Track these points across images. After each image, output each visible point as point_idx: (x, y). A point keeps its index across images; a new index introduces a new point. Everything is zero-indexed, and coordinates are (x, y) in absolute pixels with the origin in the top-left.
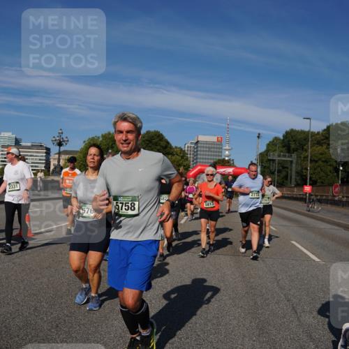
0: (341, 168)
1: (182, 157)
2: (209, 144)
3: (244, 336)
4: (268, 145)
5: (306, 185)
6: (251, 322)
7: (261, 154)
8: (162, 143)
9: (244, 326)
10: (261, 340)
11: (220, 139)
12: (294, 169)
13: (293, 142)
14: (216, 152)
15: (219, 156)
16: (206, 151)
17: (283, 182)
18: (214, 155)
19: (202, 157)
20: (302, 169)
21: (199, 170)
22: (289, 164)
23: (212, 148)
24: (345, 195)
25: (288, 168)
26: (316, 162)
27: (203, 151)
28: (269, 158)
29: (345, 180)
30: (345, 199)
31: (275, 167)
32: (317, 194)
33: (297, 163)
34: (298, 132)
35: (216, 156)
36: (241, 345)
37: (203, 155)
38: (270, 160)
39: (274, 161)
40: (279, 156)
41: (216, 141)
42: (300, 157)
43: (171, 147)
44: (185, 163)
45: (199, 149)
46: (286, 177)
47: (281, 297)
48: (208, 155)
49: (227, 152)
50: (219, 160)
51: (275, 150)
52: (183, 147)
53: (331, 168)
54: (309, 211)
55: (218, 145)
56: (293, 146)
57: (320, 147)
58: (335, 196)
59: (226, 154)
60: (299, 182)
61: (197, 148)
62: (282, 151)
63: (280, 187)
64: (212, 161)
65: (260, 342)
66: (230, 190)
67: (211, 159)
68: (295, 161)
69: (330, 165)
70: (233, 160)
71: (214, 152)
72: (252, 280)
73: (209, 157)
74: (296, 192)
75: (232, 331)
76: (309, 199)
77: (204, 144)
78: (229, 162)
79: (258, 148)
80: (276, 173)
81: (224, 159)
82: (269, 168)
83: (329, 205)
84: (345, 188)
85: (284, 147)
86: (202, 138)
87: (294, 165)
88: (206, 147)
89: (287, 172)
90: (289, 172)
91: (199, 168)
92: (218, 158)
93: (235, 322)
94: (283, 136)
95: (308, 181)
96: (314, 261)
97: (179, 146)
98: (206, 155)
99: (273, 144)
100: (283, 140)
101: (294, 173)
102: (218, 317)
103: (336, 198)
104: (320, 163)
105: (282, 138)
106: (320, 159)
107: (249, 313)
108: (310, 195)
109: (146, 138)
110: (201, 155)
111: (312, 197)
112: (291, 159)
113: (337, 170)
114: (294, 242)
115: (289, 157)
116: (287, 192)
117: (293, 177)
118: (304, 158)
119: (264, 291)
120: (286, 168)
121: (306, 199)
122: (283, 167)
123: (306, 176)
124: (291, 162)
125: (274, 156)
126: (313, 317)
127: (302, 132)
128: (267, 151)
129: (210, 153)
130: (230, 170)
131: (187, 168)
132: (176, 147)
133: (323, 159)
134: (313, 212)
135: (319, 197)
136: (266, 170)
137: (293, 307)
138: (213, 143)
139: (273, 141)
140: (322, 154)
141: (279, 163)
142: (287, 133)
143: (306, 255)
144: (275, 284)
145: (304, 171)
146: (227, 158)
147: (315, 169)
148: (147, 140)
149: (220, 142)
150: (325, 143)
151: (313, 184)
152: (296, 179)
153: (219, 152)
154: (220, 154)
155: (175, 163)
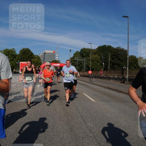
0: (104, 64)
1: (38, 59)
2: (50, 54)
3: (64, 132)
4: (74, 54)
5: (89, 70)
6: (67, 127)
7: (71, 58)
8: (30, 53)
9: (64, 128)
10: (71, 134)
11: (54, 52)
13: (84, 53)
14: (53, 57)
15: (54, 59)
16: (48, 57)
17: (80, 69)
18: (52, 59)
19: (47, 59)
20: (88, 64)
22: (83, 62)
23: (51, 55)
24: (105, 74)
26: (94, 61)
27: (47, 57)
29: (105, 68)
30: (105, 76)
32: (94, 74)
33: (86, 62)
34: (86, 49)
35: (53, 59)
36: (63, 136)
37: (47, 58)
38: (75, 61)
39: (76, 61)
40: (79, 59)
41: (53, 52)
42: (87, 59)
43: (34, 55)
44: (39, 62)
45: (45, 56)
46: (81, 68)
47: (79, 116)
48: (49, 58)
49: (57, 57)
50: (54, 60)
51: (77, 57)
52: (39, 55)
53: (99, 64)
54: (91, 81)
55: (54, 54)
56: (84, 55)
57: (95, 55)
58: (101, 75)
59: (57, 58)
60: (87, 69)
61: (45, 55)
62: (79, 57)
63: (79, 71)
64: (51, 61)
65: (70, 134)
66: (59, 73)
67: (50, 60)
68: (85, 61)
69: (99, 63)
70: (60, 61)
71: (52, 57)
72: (67, 110)
73: (50, 59)
74: (85, 73)
75: (59, 131)
76: (91, 76)
77: (47, 54)
78: (58, 61)
79: (70, 56)
80: (77, 66)
81: (56, 60)
82: (74, 64)
83: (99, 79)
84: (105, 72)
85: (80, 55)
86: (47, 51)
87: (85, 63)
88: (48, 55)
89: (82, 66)
93: (60, 127)
94: (81, 51)
95: (90, 69)
96: (92, 101)
97: (37, 55)
98: (48, 58)
99: (76, 54)
100: (80, 52)
101: (84, 66)
102: (53, 125)
103: (102, 76)
104: (95, 62)
105: (80, 51)
106: (95, 60)
107: (66, 123)
108: (91, 75)
109: (23, 51)
110: (46, 58)
111: (92, 76)
112: (83, 60)
113: (102, 65)
114: (84, 94)
115: (82, 59)
116: (82, 74)
117: (84, 67)
118: (89, 59)
119: (72, 114)
120: (81, 64)
121: (89, 76)
123: (89, 67)
124: (84, 61)
125: (77, 59)
126: (92, 123)
127: (88, 49)
128: (74, 57)
129: (50, 58)
130: (58, 65)
131: (41, 64)
132: (36, 55)
133: (96, 60)
134: (92, 81)
135: (94, 76)
137: (84, 120)
138: (51, 53)
139: (76, 53)
140: (96, 58)
141: (78, 62)
142: (82, 49)
143: (89, 99)
144: (77, 111)
145: (89, 65)
146: (57, 60)
147: (93, 64)
148: (23, 52)
149: (54, 53)
150: (97, 54)
151: (92, 70)
152: (85, 68)
153: (54, 57)
154: (54, 58)
155: (35, 62)
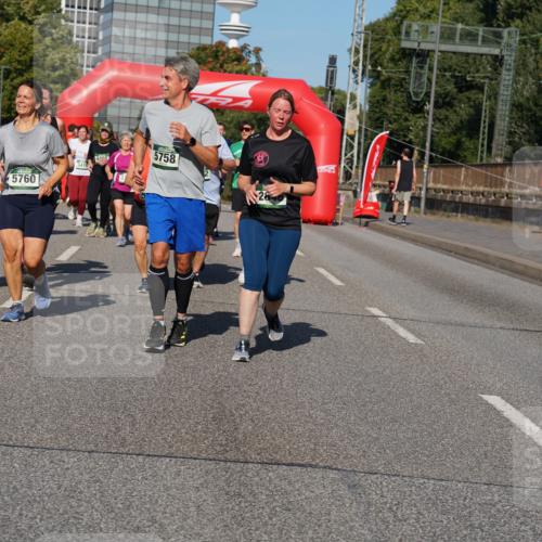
7: (371, 28)
12: (505, 93)
14: (191, 14)
15: (201, 31)
17: (459, 144)
21: (111, 82)
25: (481, 88)
28: (405, 44)
31: (427, 82)
33: (521, 67)
35: (190, 30)
38: (407, 54)
39: (423, 55)
40: (448, 36)
46: (471, 127)
49: (235, 19)
50: (203, 48)
51: (431, 14)
59: (229, 26)
63: (444, 164)
67: (167, 44)
68: (510, 59)
70: (257, 51)
78: (239, 59)
80: (429, 107)
81: (221, 44)
82: (401, 85)
87: (507, 76)
89: (478, 108)
90: (486, 105)
91: (111, 74)
92: (195, 40)
98: (146, 26)
110: (124, 24)
112: (496, 51)
115: (485, 41)
116: (471, 186)
117: (502, 124)
120: (470, 86)
122: (463, 82)
124: (498, 61)
125: (426, 37)
128: (401, 15)
129: (163, 19)
130: (240, 89)
136: (391, 96)
141: (442, 69)
146: (233, 44)
152: (511, 134)
153: (202, 15)
154: (206, 24)
155: (15, 54)
